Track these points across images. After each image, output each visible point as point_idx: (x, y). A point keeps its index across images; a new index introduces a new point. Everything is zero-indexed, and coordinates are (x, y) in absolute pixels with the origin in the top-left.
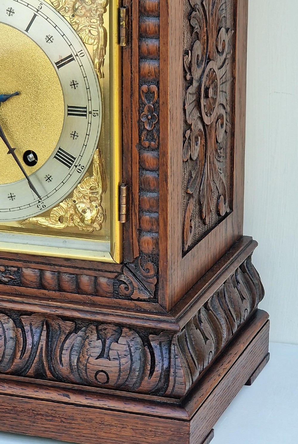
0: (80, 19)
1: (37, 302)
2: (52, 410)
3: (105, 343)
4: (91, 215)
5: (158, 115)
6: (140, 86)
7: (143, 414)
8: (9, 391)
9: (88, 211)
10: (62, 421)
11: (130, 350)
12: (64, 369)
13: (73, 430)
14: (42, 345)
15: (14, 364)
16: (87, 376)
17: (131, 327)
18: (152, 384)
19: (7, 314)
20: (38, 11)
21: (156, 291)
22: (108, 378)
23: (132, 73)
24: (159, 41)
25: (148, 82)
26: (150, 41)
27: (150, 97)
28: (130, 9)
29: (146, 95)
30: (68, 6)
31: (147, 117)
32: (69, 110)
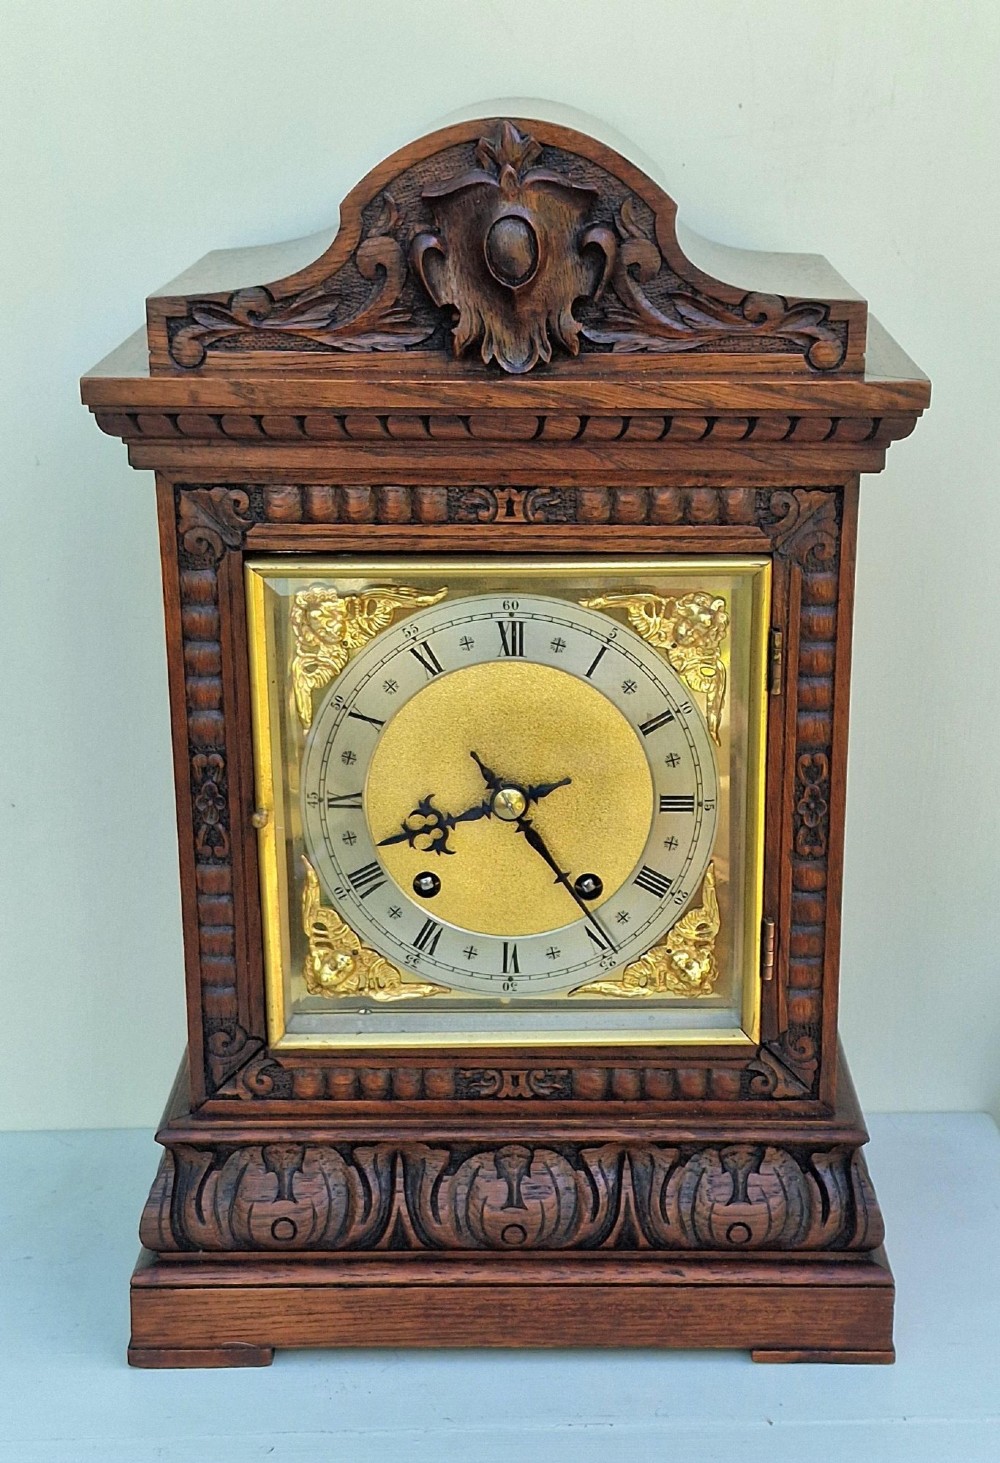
0: (685, 650)
1: (610, 1122)
2: (651, 1300)
3: (737, 1175)
4: (701, 971)
5: (828, 802)
6: (798, 756)
7: (813, 1286)
8: (575, 1279)
9: (695, 964)
10: (670, 1316)
11: (781, 1182)
12: (671, 1231)
13: (690, 1328)
14: (627, 1194)
15: (580, 1232)
16: (712, 1235)
17: (778, 1146)
18: (827, 1234)
19: (553, 1150)
20: (609, 640)
21: (817, 1081)
22: (750, 1234)
23: (784, 736)
24: (834, 680)
25: (812, 749)
26: (816, 682)
27: (813, 771)
28: (785, 631)
29: (808, 770)
30: (665, 630)
31: (808, 805)
32: (662, 804)
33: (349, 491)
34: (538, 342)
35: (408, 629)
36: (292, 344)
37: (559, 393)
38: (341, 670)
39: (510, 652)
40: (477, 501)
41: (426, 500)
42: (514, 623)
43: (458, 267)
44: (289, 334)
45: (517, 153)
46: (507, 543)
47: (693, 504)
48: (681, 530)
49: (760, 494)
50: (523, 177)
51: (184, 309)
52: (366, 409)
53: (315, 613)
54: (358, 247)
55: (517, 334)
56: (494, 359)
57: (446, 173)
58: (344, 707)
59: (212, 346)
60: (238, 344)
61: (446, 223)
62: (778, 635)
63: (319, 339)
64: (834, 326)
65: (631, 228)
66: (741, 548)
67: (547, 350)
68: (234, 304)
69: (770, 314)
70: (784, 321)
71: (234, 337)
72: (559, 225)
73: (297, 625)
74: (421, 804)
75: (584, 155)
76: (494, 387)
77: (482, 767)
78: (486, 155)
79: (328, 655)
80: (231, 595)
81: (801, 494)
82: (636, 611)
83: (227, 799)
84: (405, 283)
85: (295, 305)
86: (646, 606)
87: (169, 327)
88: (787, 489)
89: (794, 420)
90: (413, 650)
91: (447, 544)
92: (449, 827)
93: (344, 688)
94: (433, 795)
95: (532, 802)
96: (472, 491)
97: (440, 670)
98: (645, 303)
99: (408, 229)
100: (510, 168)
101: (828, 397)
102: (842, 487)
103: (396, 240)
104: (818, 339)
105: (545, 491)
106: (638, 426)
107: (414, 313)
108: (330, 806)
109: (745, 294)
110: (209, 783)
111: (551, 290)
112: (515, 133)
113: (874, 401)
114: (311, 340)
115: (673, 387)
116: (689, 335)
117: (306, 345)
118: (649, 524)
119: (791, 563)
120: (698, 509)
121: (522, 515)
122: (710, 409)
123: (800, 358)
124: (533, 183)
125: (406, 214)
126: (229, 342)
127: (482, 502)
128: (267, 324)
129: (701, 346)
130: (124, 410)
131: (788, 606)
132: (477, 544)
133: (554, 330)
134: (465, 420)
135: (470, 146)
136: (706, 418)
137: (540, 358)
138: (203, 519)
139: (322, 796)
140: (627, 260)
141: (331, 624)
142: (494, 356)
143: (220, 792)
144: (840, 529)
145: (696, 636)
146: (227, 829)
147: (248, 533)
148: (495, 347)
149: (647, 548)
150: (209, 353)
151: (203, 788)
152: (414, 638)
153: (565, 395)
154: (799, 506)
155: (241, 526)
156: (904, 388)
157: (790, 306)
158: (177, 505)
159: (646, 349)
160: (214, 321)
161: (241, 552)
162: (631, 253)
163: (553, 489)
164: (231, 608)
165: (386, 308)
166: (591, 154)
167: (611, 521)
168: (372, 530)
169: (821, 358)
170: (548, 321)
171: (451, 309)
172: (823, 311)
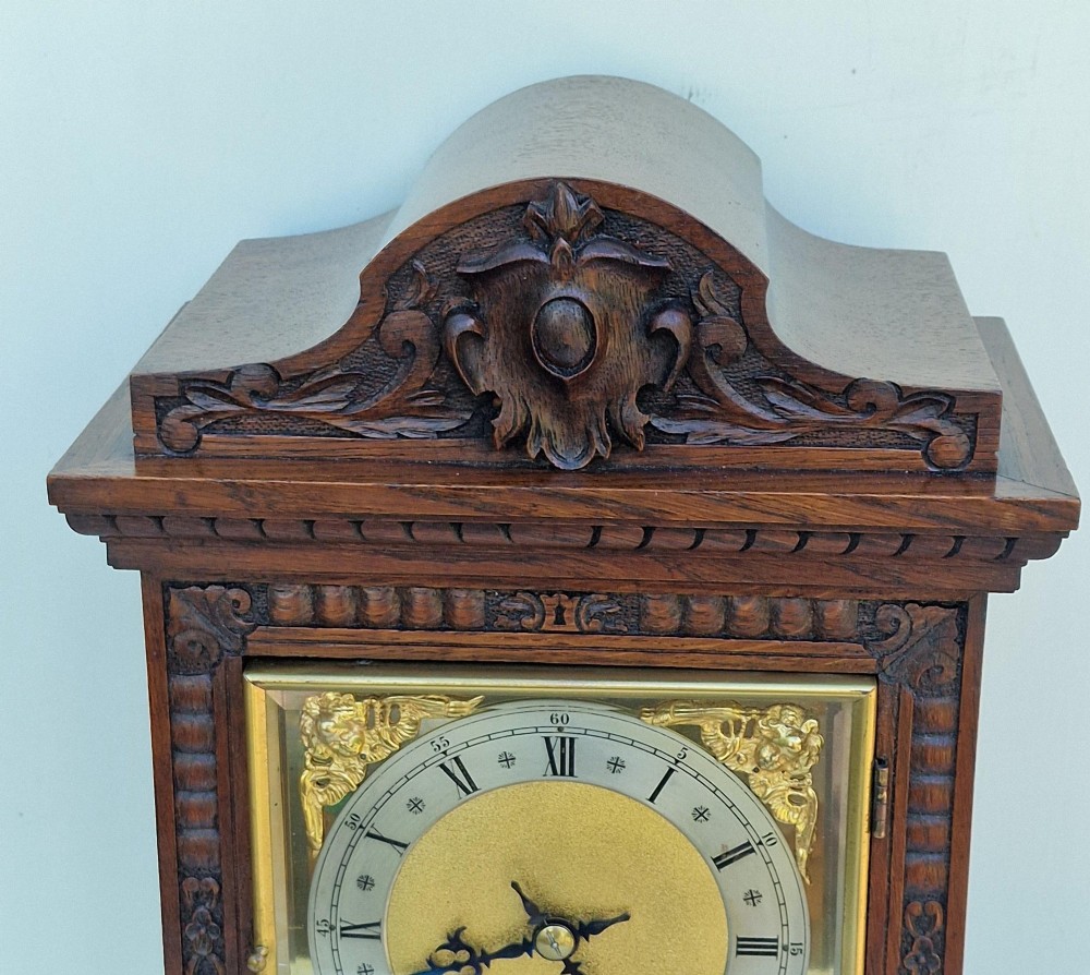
0: (770, 776)
5: (942, 956)
6: (907, 903)
20: (677, 761)
23: (890, 881)
24: (951, 819)
25: (922, 896)
26: (929, 821)
27: (926, 922)
28: (892, 766)
29: (917, 920)
30: (744, 751)
31: (917, 960)
32: (739, 946)
33: (369, 592)
34: (595, 434)
35: (438, 742)
36: (303, 428)
37: (618, 503)
38: (358, 786)
39: (559, 772)
40: (520, 606)
41: (459, 605)
42: (563, 739)
43: (500, 351)
44: (300, 417)
45: (571, 223)
46: (555, 654)
47: (781, 617)
48: (764, 646)
49: (864, 606)
50: (579, 253)
51: (176, 388)
52: (388, 516)
53: (325, 725)
54: (381, 322)
55: (570, 423)
56: (541, 454)
57: (487, 240)
58: (361, 826)
59: (209, 429)
60: (240, 427)
61: (486, 299)
62: (884, 772)
63: (334, 423)
64: (959, 418)
65: (712, 304)
66: (840, 668)
67: (606, 444)
68: (233, 383)
69: (880, 404)
70: (898, 412)
71: (235, 419)
72: (623, 305)
73: (307, 735)
74: (449, 938)
75: (655, 220)
76: (540, 494)
77: (524, 899)
78: (535, 224)
79: (343, 769)
80: (228, 705)
81: (914, 609)
82: (710, 729)
83: (222, 927)
84: (438, 362)
85: (306, 385)
86: (723, 725)
87: (157, 407)
88: (897, 602)
89: (908, 538)
90: (442, 766)
91: (484, 654)
92: (483, 965)
93: (360, 806)
94: (464, 928)
95: (582, 940)
96: (515, 595)
97: (475, 789)
98: (727, 389)
99: (442, 302)
100: (563, 243)
101: (951, 514)
102: (967, 603)
103: (427, 314)
104: (940, 434)
105: (602, 597)
106: (713, 539)
107: (448, 396)
108: (343, 935)
109: (850, 381)
110: (201, 909)
111: (612, 377)
112: (571, 199)
113: (1009, 519)
114: (325, 424)
115: (756, 498)
116: (780, 426)
117: (319, 429)
118: (727, 637)
119: (900, 687)
120: (787, 623)
121: (574, 624)
122: (804, 524)
123: (917, 454)
124: (591, 262)
125: (440, 285)
126: (228, 424)
127: (526, 608)
128: (273, 405)
129: (795, 438)
130: (99, 512)
131: (896, 735)
132: (520, 655)
133: (616, 421)
134: (506, 528)
135: (516, 210)
136: (799, 533)
137: (597, 451)
138: (198, 620)
139: (333, 923)
140: (705, 342)
141: (346, 737)
142: (542, 450)
143: (214, 920)
144: (962, 649)
145: (783, 761)
146: (222, 960)
147: (249, 637)
148: (545, 440)
149: (723, 665)
150: (205, 436)
151: (194, 915)
152: (444, 753)
153: (626, 505)
154: (912, 623)
155: (241, 628)
156: (1047, 506)
157: (905, 396)
158: (166, 603)
159: (727, 440)
160: (211, 400)
161: (240, 658)
162: (711, 334)
163: (611, 596)
164: (228, 718)
165: (414, 390)
166: (663, 220)
167: (682, 632)
168: (395, 636)
169: (943, 456)
170: (607, 411)
171: (491, 395)
172: (947, 401)
